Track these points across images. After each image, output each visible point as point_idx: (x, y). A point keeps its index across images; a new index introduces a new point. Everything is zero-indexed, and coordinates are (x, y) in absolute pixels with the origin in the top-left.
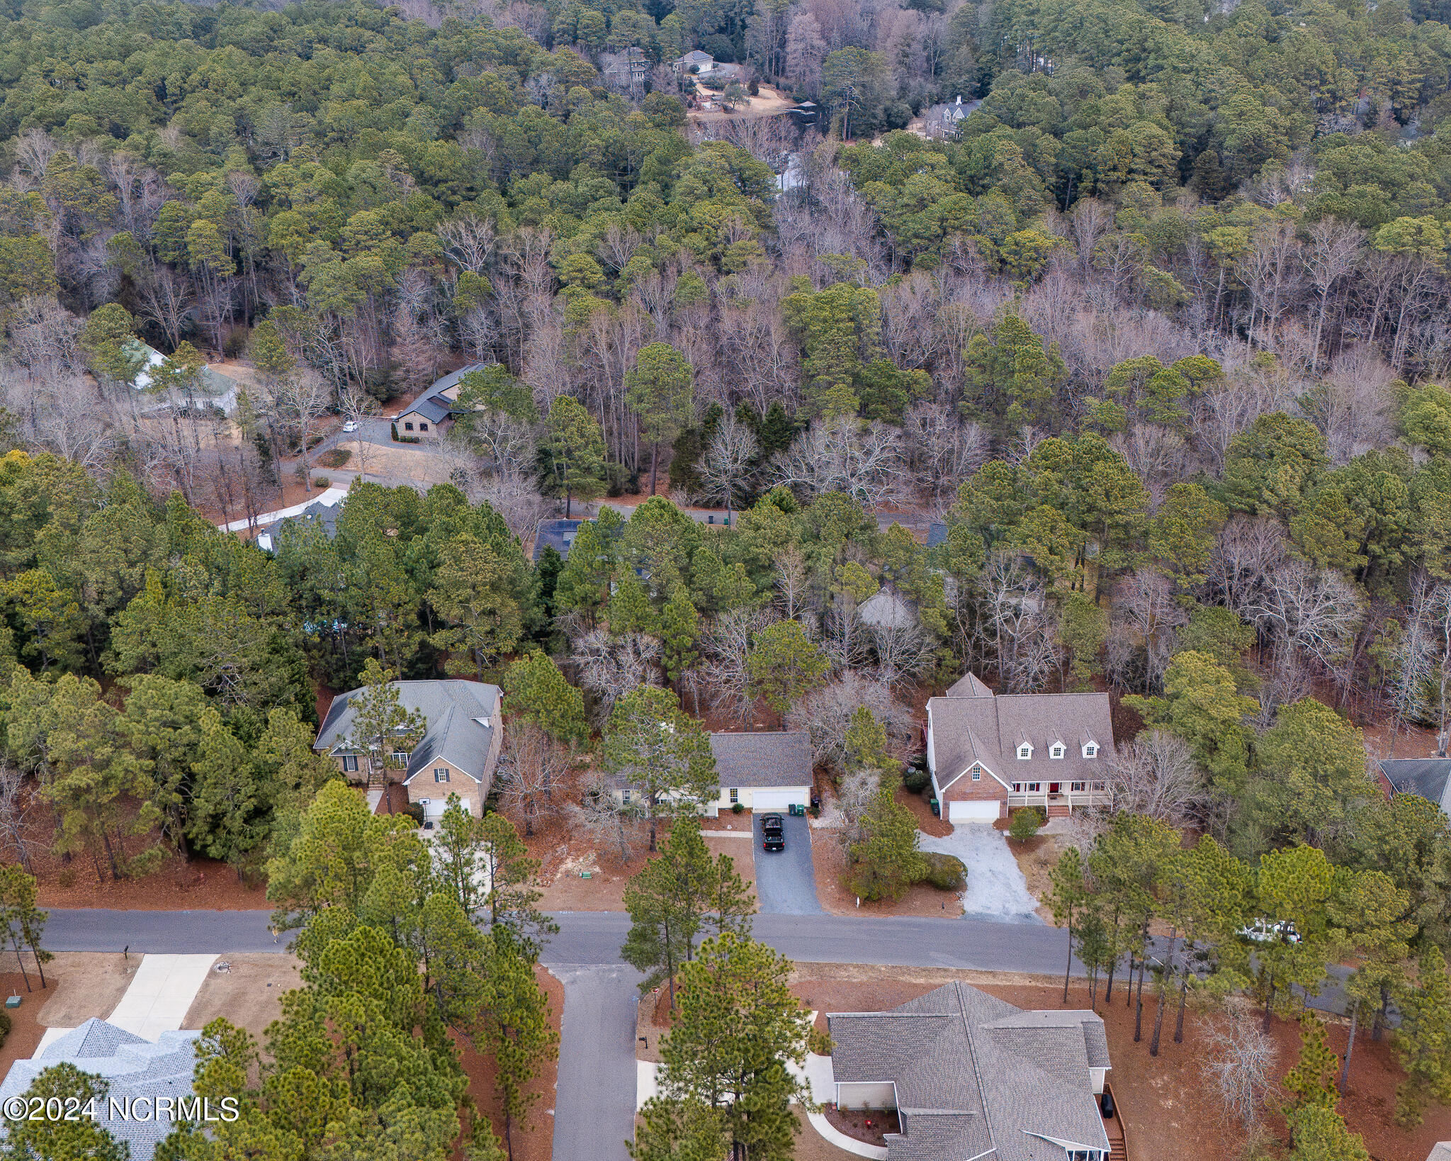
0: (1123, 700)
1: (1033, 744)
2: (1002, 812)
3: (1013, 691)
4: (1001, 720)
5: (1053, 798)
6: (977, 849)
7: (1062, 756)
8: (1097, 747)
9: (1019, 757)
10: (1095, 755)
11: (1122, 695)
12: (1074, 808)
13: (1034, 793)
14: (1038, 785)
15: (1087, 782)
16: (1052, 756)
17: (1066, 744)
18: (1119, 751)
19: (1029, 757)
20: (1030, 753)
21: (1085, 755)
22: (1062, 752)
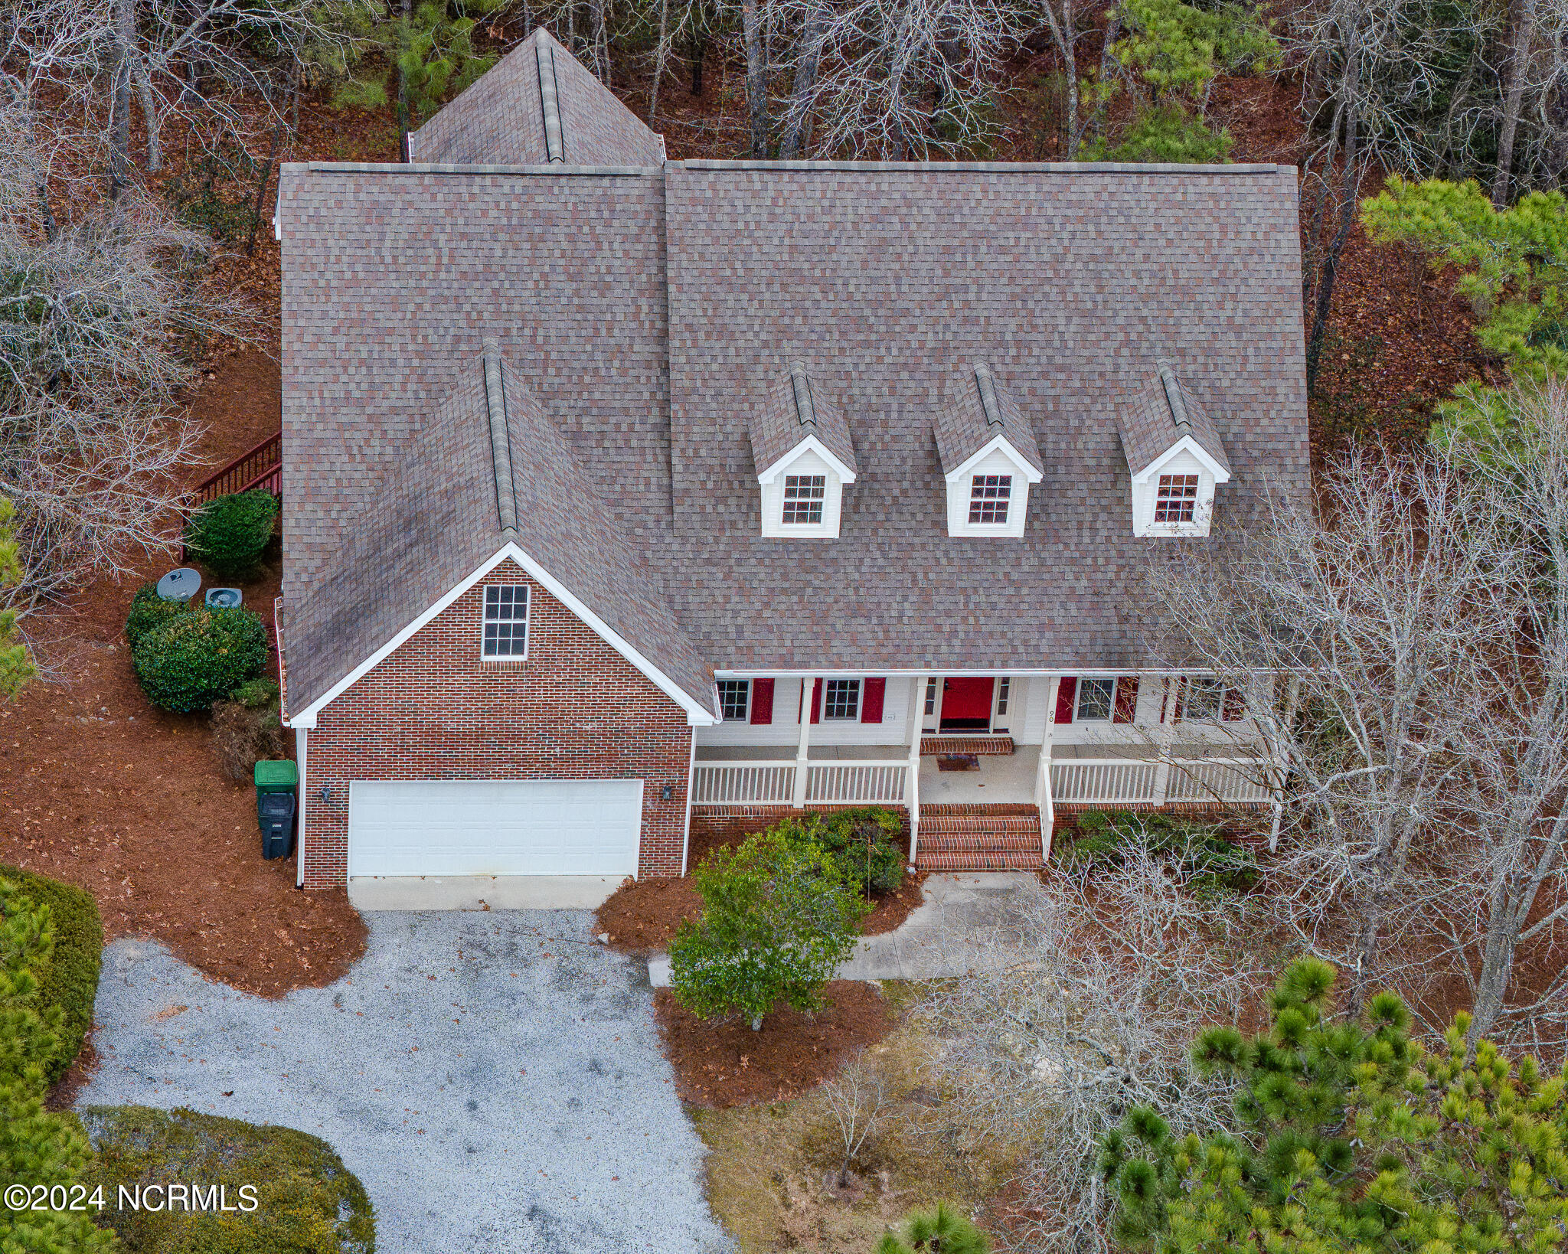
0: (1372, 210)
1: (858, 452)
2: (651, 846)
3: (803, 147)
4: (684, 308)
5: (958, 763)
6: (478, 1072)
7: (1014, 526)
8: (1212, 473)
9: (773, 525)
10: (1199, 525)
11: (1374, 184)
12: (1066, 819)
13: (851, 731)
14: (876, 689)
15: (1150, 674)
16: (959, 523)
17: (1042, 456)
18: (1327, 508)
19: (829, 526)
20: (832, 504)
21: (1144, 521)
22: (1018, 503)
